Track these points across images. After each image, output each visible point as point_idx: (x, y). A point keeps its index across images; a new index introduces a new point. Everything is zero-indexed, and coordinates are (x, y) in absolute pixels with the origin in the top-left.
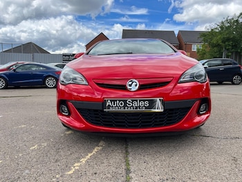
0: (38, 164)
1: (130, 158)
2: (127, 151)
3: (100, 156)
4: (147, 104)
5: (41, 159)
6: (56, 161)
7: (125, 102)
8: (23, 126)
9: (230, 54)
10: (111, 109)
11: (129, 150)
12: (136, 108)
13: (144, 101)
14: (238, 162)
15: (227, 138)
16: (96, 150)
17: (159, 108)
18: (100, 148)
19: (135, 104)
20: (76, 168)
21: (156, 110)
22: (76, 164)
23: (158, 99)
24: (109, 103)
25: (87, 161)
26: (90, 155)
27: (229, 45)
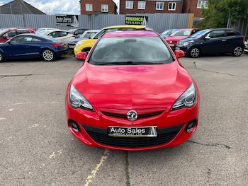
0: (60, 177)
1: (130, 170)
2: (127, 162)
3: (106, 168)
4: (144, 131)
5: (61, 170)
6: (73, 173)
7: (126, 129)
8: (36, 125)
9: (235, 20)
10: (114, 135)
11: (129, 161)
12: (135, 134)
13: (141, 129)
14: (211, 175)
15: (209, 145)
16: (102, 160)
17: (153, 134)
18: (105, 158)
19: (134, 131)
20: (90, 181)
21: (151, 136)
22: (89, 177)
23: (153, 127)
24: (112, 130)
25: (97, 174)
26: (98, 166)
27: (236, 10)
